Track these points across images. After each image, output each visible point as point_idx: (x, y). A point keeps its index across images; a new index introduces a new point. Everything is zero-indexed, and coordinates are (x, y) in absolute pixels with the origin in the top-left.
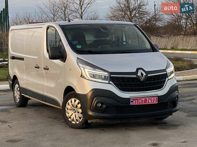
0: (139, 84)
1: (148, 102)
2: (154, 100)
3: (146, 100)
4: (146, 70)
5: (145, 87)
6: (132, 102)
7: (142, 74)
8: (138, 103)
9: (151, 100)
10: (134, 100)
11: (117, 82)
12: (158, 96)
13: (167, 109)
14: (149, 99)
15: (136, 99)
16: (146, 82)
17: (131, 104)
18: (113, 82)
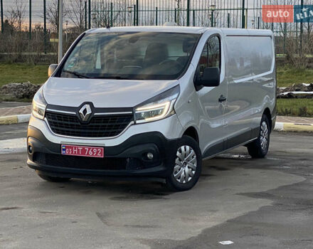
0: (79, 126)
1: (88, 154)
2: (98, 152)
3: (84, 151)
4: (96, 106)
5: (87, 131)
6: (63, 150)
7: (85, 111)
8: (72, 153)
9: (92, 151)
10: (67, 147)
11: (51, 120)
12: (104, 147)
13: (125, 168)
14: (89, 149)
15: (70, 147)
16: (91, 124)
17: (63, 152)
18: (48, 118)
